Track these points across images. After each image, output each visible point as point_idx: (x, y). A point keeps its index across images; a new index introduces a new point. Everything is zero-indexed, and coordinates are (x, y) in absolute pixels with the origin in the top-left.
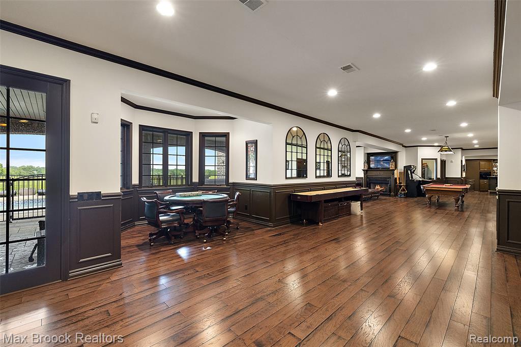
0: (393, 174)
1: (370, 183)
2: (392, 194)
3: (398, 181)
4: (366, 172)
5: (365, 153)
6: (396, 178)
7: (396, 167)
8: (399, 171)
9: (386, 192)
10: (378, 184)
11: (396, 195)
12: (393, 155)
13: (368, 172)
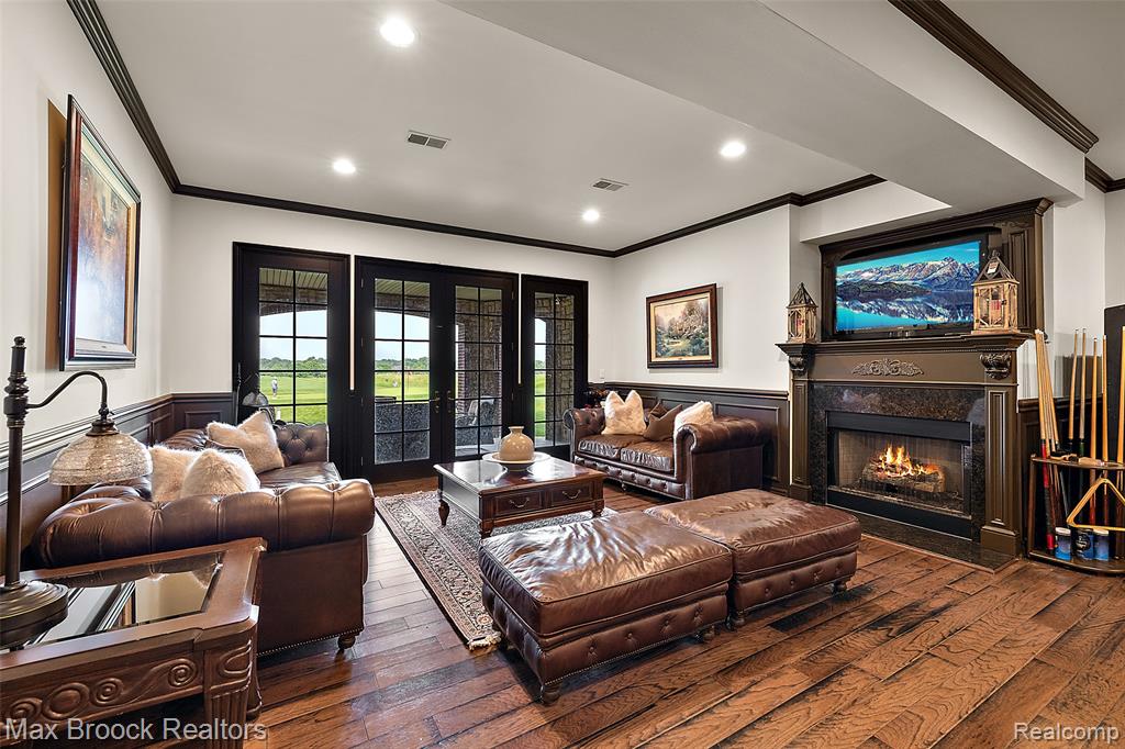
0: (1006, 370)
1: (832, 434)
2: (996, 527)
3: (1049, 431)
4: (803, 357)
5: (799, 248)
6: (1032, 408)
7: (1030, 317)
8: (1055, 351)
9: (942, 498)
10: (895, 438)
11: (1035, 541)
12: (1007, 228)
13: (823, 361)
